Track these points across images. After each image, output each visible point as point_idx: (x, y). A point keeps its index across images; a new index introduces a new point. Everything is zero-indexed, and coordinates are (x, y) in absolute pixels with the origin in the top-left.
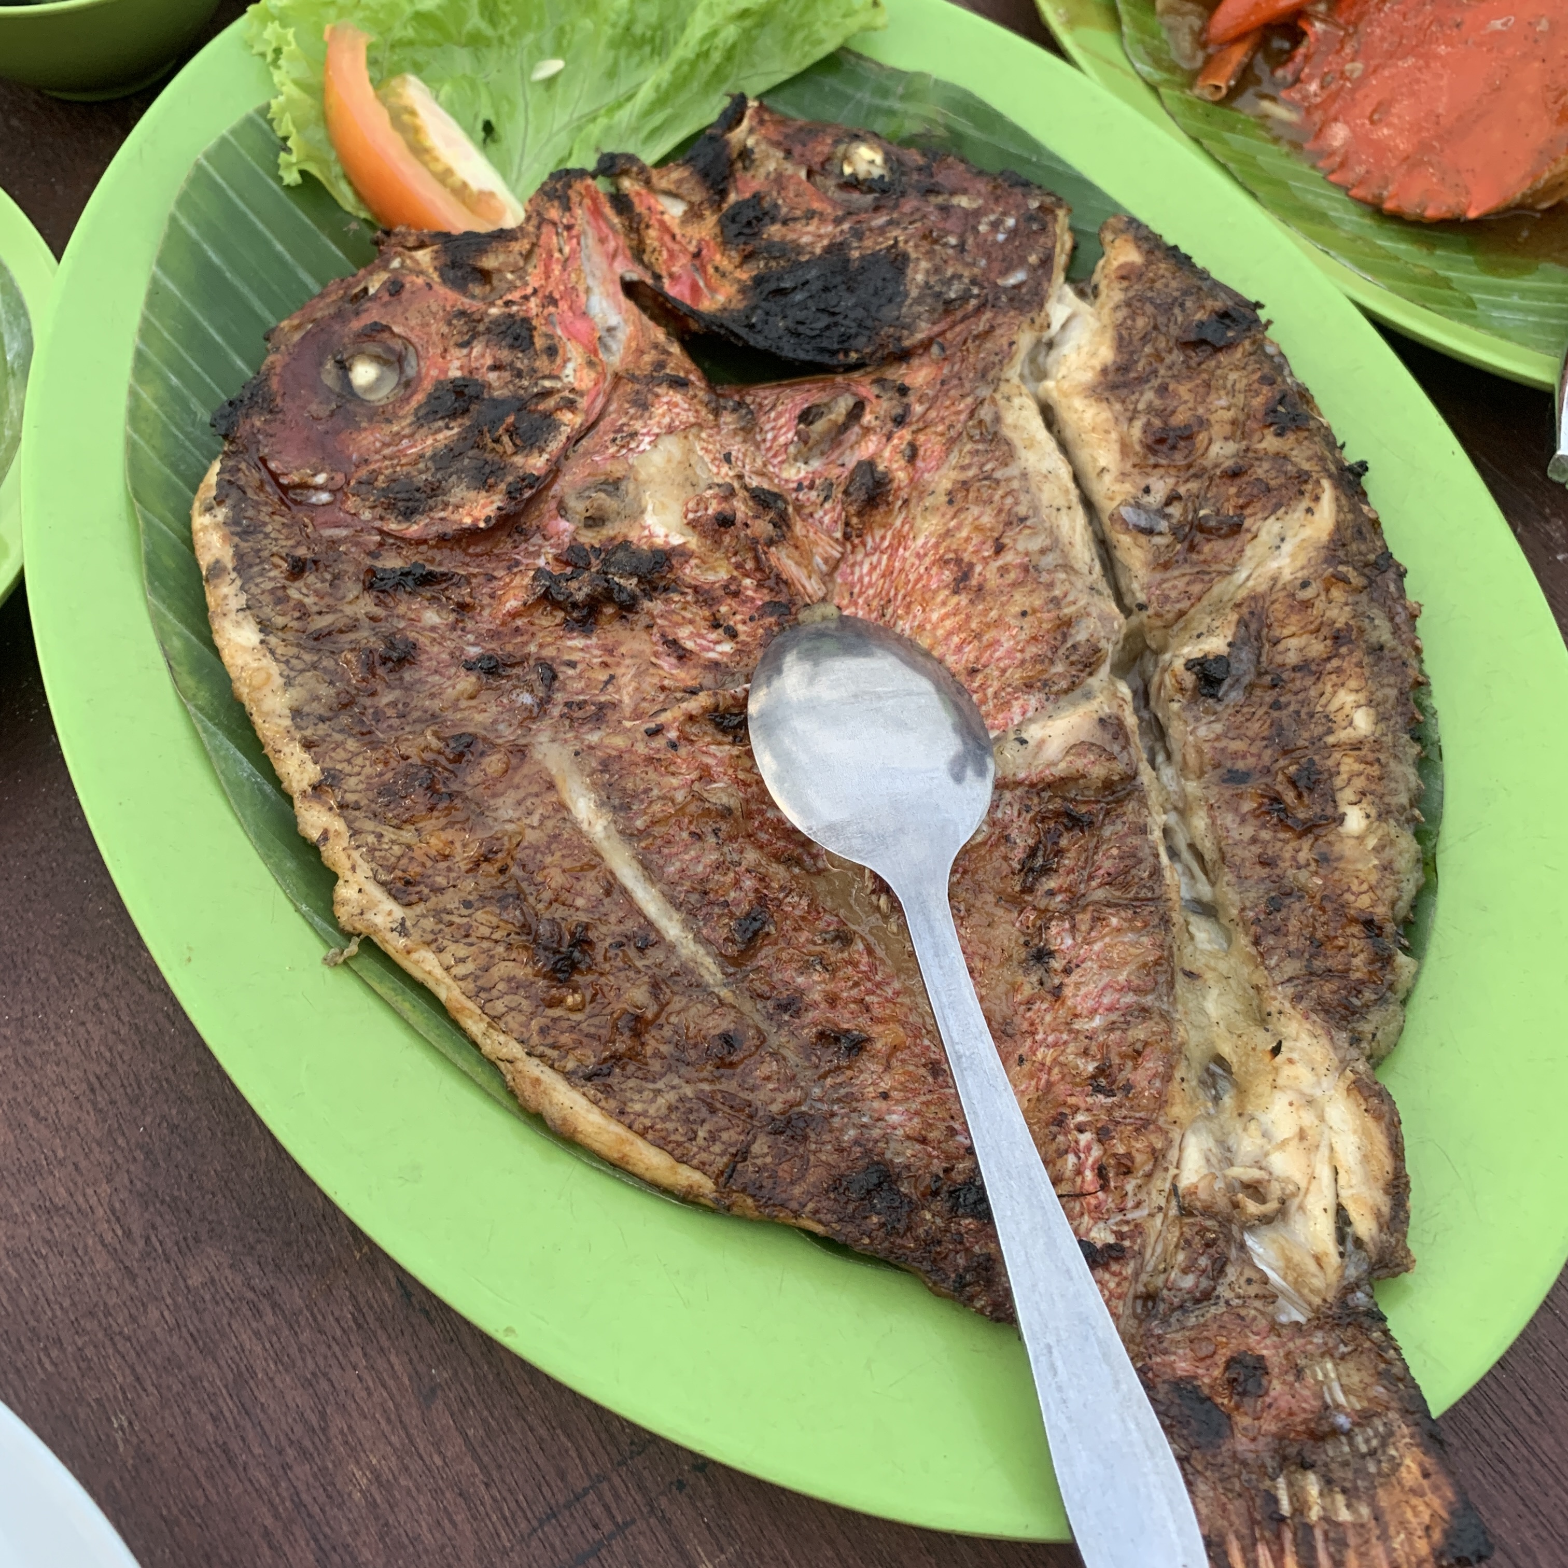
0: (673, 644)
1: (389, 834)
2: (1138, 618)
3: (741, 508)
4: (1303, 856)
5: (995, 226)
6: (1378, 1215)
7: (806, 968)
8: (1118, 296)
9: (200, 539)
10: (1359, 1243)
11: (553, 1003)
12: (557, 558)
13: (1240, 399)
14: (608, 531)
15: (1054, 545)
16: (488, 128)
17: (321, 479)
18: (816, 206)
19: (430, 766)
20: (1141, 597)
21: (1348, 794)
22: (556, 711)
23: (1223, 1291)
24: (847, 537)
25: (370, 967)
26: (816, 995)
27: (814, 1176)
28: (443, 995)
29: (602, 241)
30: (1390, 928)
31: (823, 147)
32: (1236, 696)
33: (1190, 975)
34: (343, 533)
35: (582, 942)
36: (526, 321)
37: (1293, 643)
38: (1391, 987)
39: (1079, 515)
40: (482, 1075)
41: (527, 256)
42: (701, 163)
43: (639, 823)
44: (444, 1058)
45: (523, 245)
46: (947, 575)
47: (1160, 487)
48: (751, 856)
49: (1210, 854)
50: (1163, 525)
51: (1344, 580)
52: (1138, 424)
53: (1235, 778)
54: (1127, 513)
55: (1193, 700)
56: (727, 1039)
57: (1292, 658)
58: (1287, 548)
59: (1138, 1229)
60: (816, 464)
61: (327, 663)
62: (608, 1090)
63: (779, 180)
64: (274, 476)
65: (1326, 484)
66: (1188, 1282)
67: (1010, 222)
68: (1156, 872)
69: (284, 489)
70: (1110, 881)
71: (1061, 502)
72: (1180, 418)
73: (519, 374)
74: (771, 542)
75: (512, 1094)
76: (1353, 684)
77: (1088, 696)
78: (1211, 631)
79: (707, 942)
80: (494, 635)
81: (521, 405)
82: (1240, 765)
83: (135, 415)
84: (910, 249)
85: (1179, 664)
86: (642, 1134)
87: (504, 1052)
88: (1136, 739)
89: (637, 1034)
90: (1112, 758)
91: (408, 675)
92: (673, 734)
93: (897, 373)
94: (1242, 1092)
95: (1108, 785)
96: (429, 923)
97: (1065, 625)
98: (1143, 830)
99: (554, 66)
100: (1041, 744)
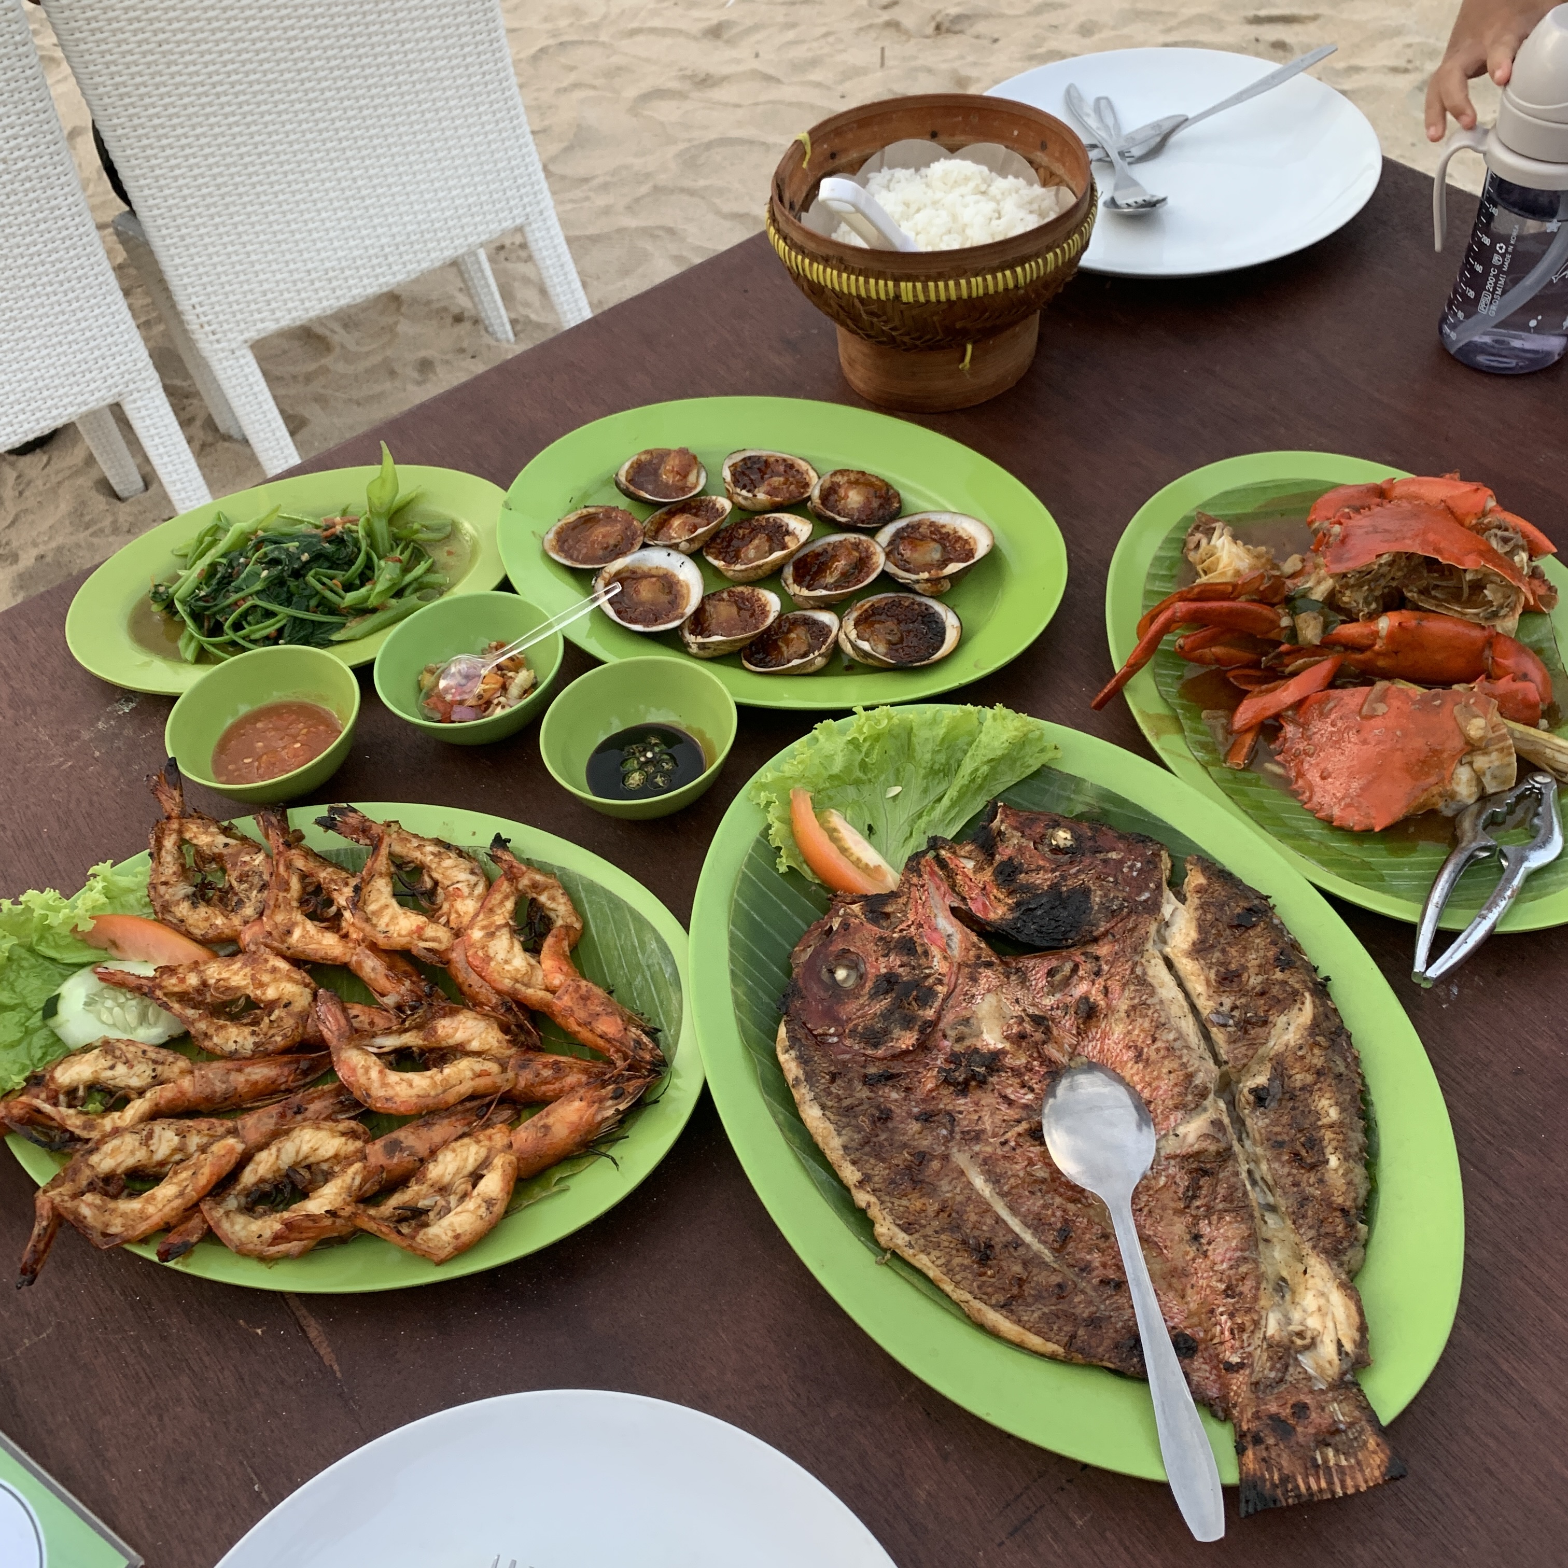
0: (1005, 1098)
1: (897, 1202)
2: (1224, 1068)
3: (1028, 1027)
4: (1311, 1181)
5: (1131, 868)
6: (1354, 1341)
7: (1090, 1252)
8: (1197, 901)
9: (786, 1066)
10: (1347, 1354)
11: (982, 1274)
12: (946, 1060)
13: (1262, 953)
14: (967, 1043)
15: (1180, 1036)
16: (870, 828)
17: (832, 1030)
18: (1041, 863)
19: (908, 1168)
20: (1225, 1057)
21: (1329, 1149)
22: (958, 1136)
23: (1288, 1378)
24: (1079, 1034)
25: (897, 1264)
26: (1096, 1264)
27: (1107, 1342)
28: (931, 1274)
29: (938, 888)
30: (1353, 1211)
31: (1039, 829)
32: (1274, 1105)
33: (1267, 1241)
34: (847, 1057)
35: (989, 1247)
36: (911, 938)
37: (1298, 1077)
38: (1356, 1239)
39: (1190, 1018)
40: (952, 1308)
41: (906, 904)
42: (980, 841)
43: (1006, 1188)
44: (936, 1302)
45: (903, 900)
46: (1131, 1054)
47: (1228, 1002)
48: (1058, 1200)
49: (1271, 1182)
50: (1231, 1022)
51: (1318, 1044)
52: (1213, 971)
53: (1280, 1145)
54: (1213, 1017)
55: (1254, 1109)
56: (1060, 1286)
57: (1298, 1084)
58: (1291, 1028)
59: (1250, 1355)
60: (1058, 996)
61: (853, 1122)
62: (1012, 1311)
63: (1020, 849)
64: (810, 1031)
65: (1307, 994)
66: (1273, 1375)
67: (1139, 865)
68: (1245, 1193)
69: (815, 1036)
70: (1224, 1200)
71: (1180, 1014)
72: (1233, 967)
73: (914, 968)
74: (1044, 1043)
75: (968, 1317)
76: (1328, 1095)
77: (1205, 1110)
78: (1260, 1072)
79: (1044, 1243)
80: (924, 1101)
81: (917, 984)
82: (1279, 1138)
83: (738, 1004)
84: (1091, 884)
85: (1246, 1091)
86: (1029, 1330)
87: (963, 1298)
88: (1230, 1129)
89: (1020, 1287)
90: (1218, 1141)
91: (890, 1125)
92: (1013, 1144)
93: (1094, 949)
94: (1294, 1293)
95: (1218, 1153)
96: (922, 1241)
97: (1190, 1077)
98: (1237, 1174)
99: (898, 789)
100: (1185, 1136)
